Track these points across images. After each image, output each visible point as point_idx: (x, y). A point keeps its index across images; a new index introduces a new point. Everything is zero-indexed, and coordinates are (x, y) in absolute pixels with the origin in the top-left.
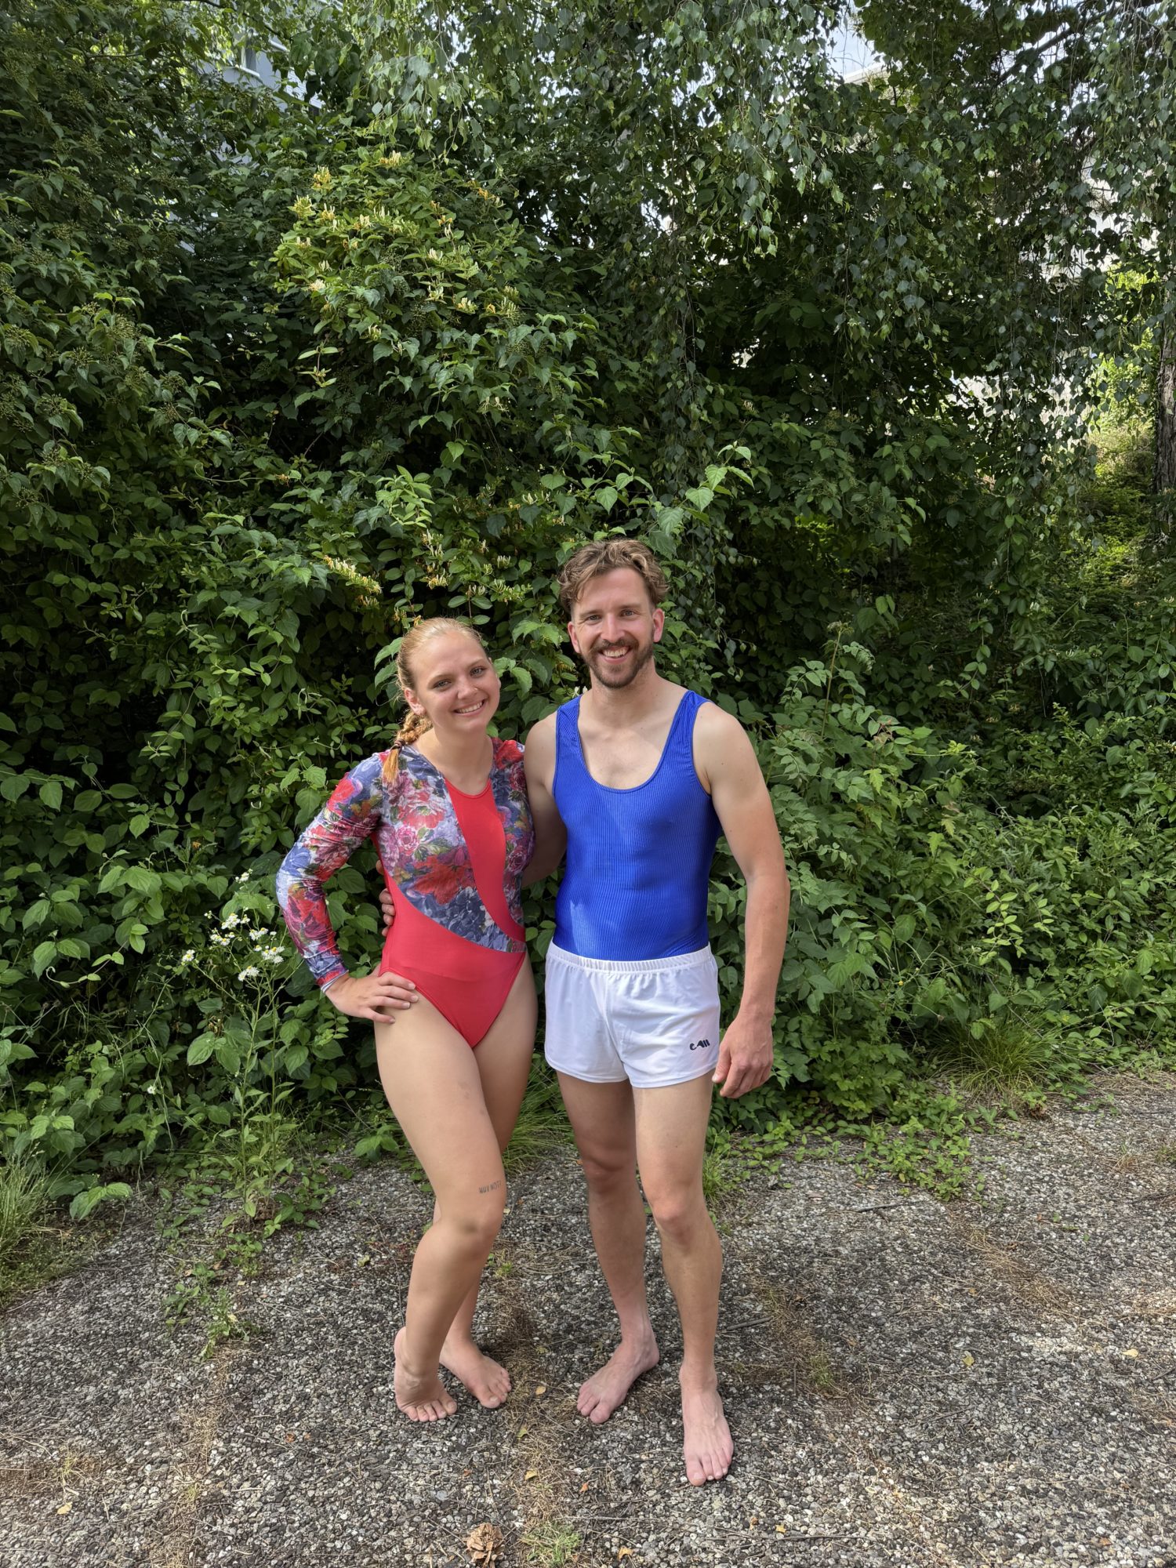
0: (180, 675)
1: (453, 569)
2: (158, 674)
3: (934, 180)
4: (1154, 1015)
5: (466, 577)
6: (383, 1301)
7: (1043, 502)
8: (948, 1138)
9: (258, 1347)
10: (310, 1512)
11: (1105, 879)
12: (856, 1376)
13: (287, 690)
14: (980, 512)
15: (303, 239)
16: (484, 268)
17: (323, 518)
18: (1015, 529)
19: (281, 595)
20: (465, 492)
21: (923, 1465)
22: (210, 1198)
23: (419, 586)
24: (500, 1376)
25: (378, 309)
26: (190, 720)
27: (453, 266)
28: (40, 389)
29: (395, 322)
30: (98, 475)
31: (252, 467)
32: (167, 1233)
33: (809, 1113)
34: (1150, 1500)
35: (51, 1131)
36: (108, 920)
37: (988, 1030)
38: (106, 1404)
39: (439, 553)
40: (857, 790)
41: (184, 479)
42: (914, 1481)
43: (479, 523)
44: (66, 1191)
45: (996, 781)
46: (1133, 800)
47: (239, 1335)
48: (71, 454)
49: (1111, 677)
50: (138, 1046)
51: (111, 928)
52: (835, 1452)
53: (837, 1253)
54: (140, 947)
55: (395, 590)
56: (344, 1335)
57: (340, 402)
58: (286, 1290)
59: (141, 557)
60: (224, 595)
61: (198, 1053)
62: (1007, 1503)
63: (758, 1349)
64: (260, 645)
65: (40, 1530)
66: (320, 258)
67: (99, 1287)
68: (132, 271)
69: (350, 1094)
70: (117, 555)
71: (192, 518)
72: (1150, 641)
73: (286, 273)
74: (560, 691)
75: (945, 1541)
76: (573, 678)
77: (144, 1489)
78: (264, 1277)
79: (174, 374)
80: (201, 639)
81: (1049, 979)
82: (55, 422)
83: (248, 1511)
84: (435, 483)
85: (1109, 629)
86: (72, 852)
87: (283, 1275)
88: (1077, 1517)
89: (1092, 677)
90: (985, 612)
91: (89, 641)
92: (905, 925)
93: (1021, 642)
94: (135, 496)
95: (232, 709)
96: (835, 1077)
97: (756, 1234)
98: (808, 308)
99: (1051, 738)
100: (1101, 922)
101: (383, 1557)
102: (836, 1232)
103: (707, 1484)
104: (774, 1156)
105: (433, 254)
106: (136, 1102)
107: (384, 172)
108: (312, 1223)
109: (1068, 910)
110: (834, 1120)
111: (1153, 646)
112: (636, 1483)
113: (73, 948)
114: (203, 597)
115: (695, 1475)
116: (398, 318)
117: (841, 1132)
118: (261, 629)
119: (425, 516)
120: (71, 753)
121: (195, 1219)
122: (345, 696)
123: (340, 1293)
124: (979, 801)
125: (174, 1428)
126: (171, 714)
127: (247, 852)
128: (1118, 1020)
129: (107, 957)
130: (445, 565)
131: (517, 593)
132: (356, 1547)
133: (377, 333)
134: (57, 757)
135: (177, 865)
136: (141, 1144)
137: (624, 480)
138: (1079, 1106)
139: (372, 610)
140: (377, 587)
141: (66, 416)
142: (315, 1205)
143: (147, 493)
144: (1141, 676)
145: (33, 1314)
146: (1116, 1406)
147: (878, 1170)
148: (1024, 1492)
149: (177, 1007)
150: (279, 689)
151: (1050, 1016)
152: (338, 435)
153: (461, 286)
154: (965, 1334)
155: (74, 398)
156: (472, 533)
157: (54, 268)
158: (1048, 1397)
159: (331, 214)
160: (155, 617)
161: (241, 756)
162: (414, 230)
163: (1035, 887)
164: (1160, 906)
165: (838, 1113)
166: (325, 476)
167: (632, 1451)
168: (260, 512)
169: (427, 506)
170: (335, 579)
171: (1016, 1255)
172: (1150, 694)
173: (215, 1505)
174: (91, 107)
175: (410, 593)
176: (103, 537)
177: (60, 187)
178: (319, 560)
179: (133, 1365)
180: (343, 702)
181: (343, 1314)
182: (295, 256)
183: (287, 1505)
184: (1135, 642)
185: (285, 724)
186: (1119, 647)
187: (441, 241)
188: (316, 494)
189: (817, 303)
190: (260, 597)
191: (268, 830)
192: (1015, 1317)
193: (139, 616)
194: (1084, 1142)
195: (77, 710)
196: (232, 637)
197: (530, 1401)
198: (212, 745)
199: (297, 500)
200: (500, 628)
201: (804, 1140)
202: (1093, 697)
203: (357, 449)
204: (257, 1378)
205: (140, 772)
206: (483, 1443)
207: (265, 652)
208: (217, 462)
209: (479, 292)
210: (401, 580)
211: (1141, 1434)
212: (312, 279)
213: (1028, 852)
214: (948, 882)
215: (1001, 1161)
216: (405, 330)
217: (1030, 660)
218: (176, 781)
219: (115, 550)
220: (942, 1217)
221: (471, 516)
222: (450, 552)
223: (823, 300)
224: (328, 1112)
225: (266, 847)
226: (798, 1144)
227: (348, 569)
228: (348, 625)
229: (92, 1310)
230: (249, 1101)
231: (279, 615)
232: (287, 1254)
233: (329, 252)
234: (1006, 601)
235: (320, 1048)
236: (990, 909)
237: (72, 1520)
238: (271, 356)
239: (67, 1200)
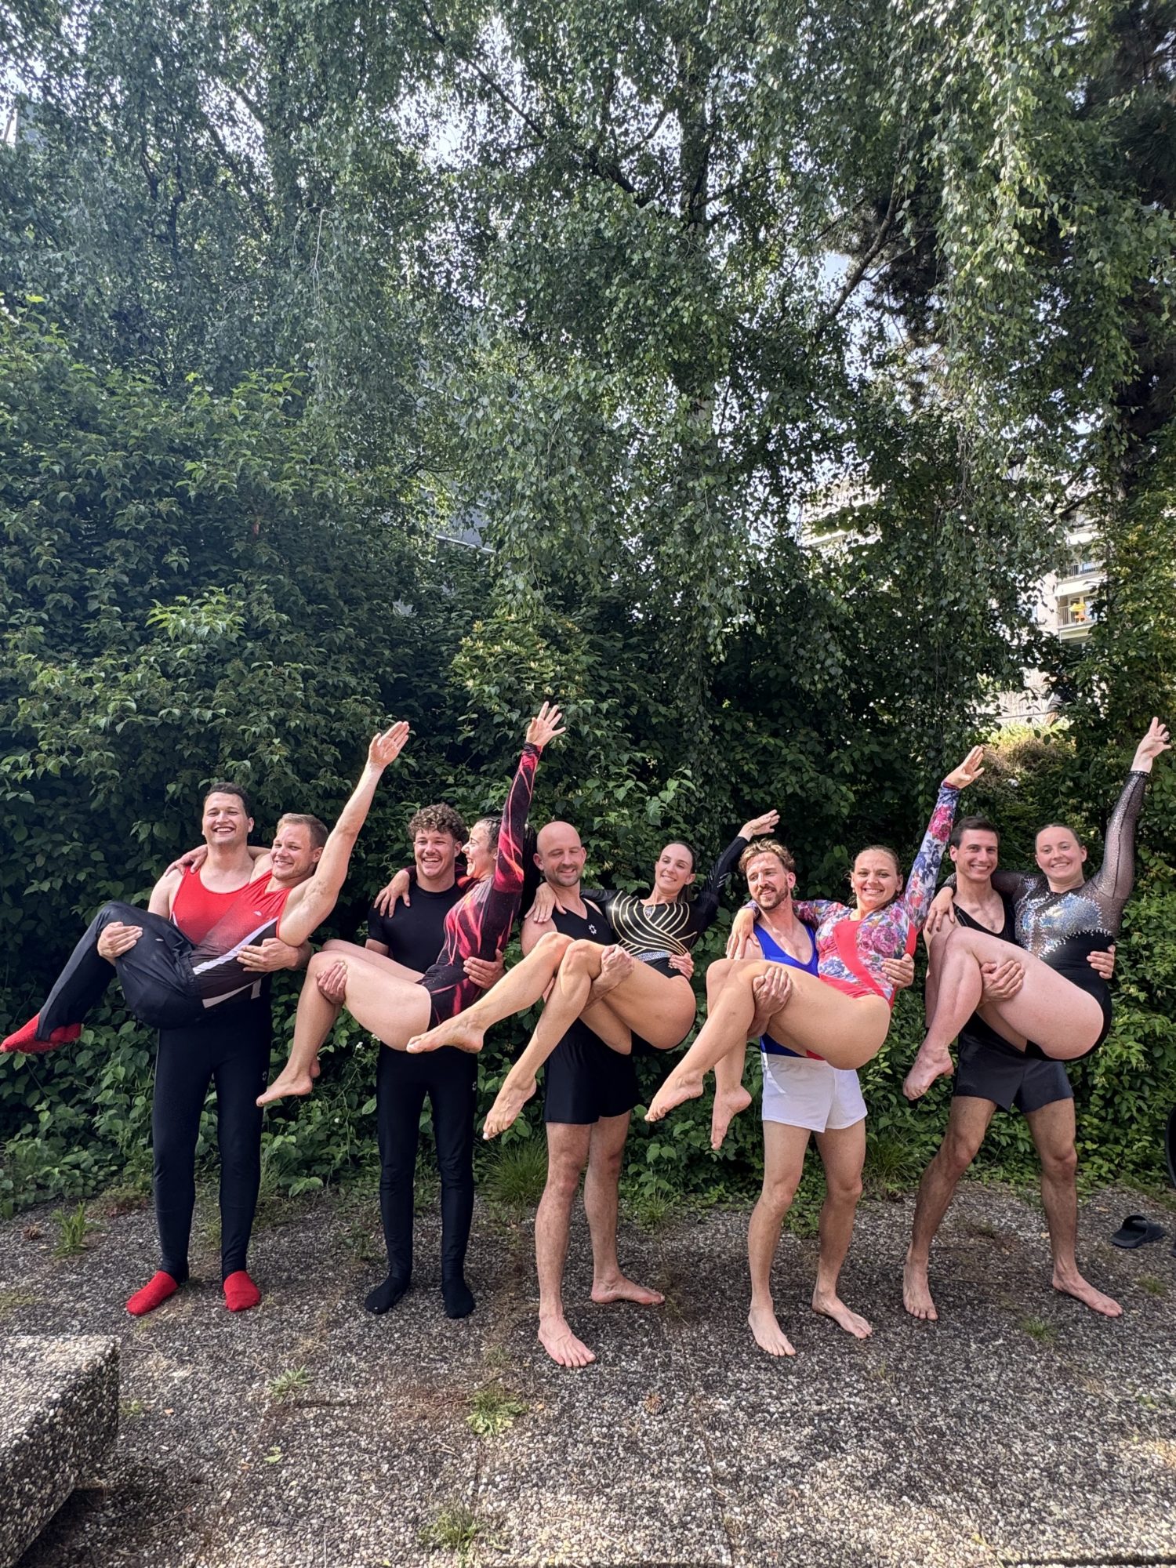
4: (999, 1142)
15: (465, 658)
25: (499, 696)
28: (323, 741)
32: (340, 1210)
44: (289, 1181)
50: (341, 1106)
52: (664, 1341)
53: (719, 1257)
54: (344, 1043)
66: (473, 667)
67: (298, 1232)
81: (931, 1112)
97: (675, 1244)
105: (532, 664)
116: (509, 700)
133: (497, 709)
136: (332, 1162)
151: (925, 1136)
153: (547, 680)
159: (481, 645)
162: (524, 651)
182: (461, 666)
187: (537, 657)
203: (489, 764)
208: (418, 768)
212: (467, 679)
229: (293, 1241)
233: (479, 663)
239: (287, 1187)
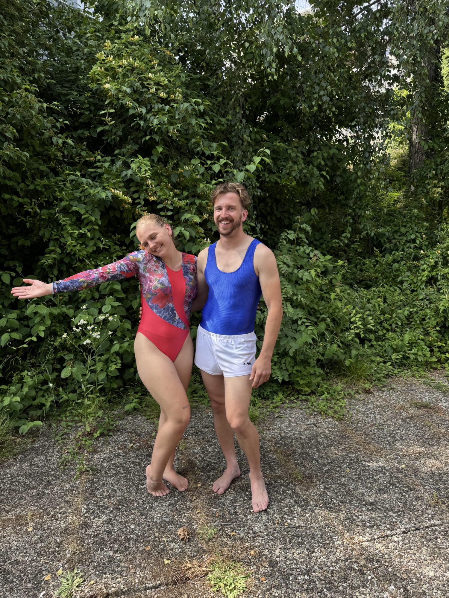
0: (54, 233)
1: (159, 194)
2: (45, 233)
3: (333, 54)
4: (409, 358)
5: (164, 197)
6: (139, 459)
7: (371, 174)
8: (338, 400)
9: (95, 475)
10: (120, 526)
11: (392, 310)
12: (310, 477)
13: (95, 239)
14: (348, 178)
15: (101, 68)
16: (169, 81)
17: (109, 174)
18: (361, 184)
19: (93, 202)
20: (163, 165)
21: (334, 503)
22: (71, 426)
23: (146, 201)
24: (184, 481)
25: (130, 95)
26: (59, 250)
27: (158, 80)
29: (137, 101)
30: (24, 155)
31: (80, 155)
32: (56, 439)
33: (289, 393)
34: (410, 511)
35: (11, 403)
36: (28, 326)
37: (351, 363)
38: (41, 496)
39: (153, 188)
40: (306, 277)
41: (54, 159)
42: (331, 508)
43: (168, 177)
44: (17, 424)
45: (353, 277)
46: (402, 282)
47: (88, 471)
48: (14, 147)
49: (395, 238)
50: (41, 373)
51: (29, 329)
52: (304, 500)
53: (301, 438)
54: (42, 335)
55: (137, 201)
56: (126, 470)
57: (114, 131)
58: (103, 456)
59: (39, 188)
60: (72, 203)
61: (65, 374)
62: (363, 514)
63: (275, 470)
64: (85, 222)
65: (22, 537)
66: (107, 75)
67: (33, 457)
68: (34, 78)
69: (122, 389)
70: (29, 188)
71: (57, 174)
72: (408, 225)
73: (93, 80)
74: (199, 240)
75: (343, 526)
76: (203, 235)
77: (58, 522)
78: (94, 452)
79: (50, 118)
80: (64, 220)
81: (372, 346)
82: (8, 135)
83: (98, 527)
84: (152, 161)
85: (394, 221)
86: (13, 301)
87: (101, 451)
88: (386, 517)
89: (388, 238)
90: (350, 215)
91: (18, 221)
92: (322, 326)
93: (363, 226)
94: (36, 165)
95: (75, 246)
96: (298, 379)
97: (272, 432)
98: (287, 100)
99: (373, 261)
100: (391, 325)
101: (148, 539)
102: (300, 431)
103: (260, 512)
104: (277, 407)
105: (150, 75)
106: (40, 393)
107: (131, 44)
108: (111, 434)
109: (379, 321)
110: (298, 395)
111: (409, 227)
112: (235, 513)
113: (16, 336)
114: (63, 204)
115: (256, 509)
116: (138, 99)
117: (300, 399)
118: (87, 215)
119: (149, 174)
120: (11, 264)
121: (66, 434)
122: (117, 242)
123: (123, 456)
124: (347, 284)
125: (67, 502)
126: (51, 248)
127: (80, 301)
128: (397, 359)
129: (30, 338)
130: (155, 192)
131: (182, 203)
132: (138, 536)
133: (130, 104)
134: (5, 265)
135: (54, 305)
136: (44, 408)
137: (222, 161)
138: (383, 389)
139: (128, 209)
140: (130, 200)
141: (12, 133)
142: (111, 428)
143: (40, 164)
144: (405, 238)
145: (9, 467)
146: (398, 483)
147: (314, 411)
148: (368, 510)
149: (55, 359)
150: (92, 239)
151: (373, 358)
152: (113, 143)
153: (161, 88)
154: (346, 462)
155: (14, 126)
156: (165, 180)
157: (6, 76)
158: (375, 481)
159: (111, 59)
160: (44, 211)
161: (78, 264)
162: (143, 66)
163: (367, 313)
164: (411, 320)
165: (299, 392)
166: (109, 159)
167: (233, 503)
168: (83, 172)
169: (149, 170)
170: (115, 197)
171: (363, 437)
172: (408, 245)
173: (86, 525)
174: (17, 14)
175: (143, 203)
176: (23, 181)
177: (7, 45)
178: (108, 190)
179: (49, 483)
180: (116, 244)
181: (125, 463)
182: (98, 74)
183: (112, 524)
184: (403, 226)
185: (94, 252)
186: (397, 228)
187: (153, 70)
188: (107, 165)
189: (290, 98)
190: (85, 204)
191: (89, 292)
192: (363, 457)
193: (38, 211)
194: (385, 400)
195: (13, 247)
196: (74, 219)
197: (196, 488)
198: (67, 260)
199: (97, 167)
200: (176, 217)
201: (287, 401)
202: (388, 246)
203: (121, 149)
204: (96, 485)
205: (38, 271)
206: (180, 502)
207: (87, 225)
208: (66, 153)
209: (168, 90)
210: (139, 198)
211: (407, 491)
212: (105, 83)
213: (365, 300)
214: (337, 311)
215: (357, 407)
216: (141, 103)
217: (366, 232)
218: (52, 274)
219: (28, 186)
220: (337, 426)
221: (165, 174)
222: (157, 187)
223: (292, 97)
224: (114, 396)
225: (88, 298)
226: (285, 403)
227: (119, 193)
228: (118, 215)
229: (31, 465)
230: (88, 389)
231: (93, 211)
232: (102, 444)
233: (111, 73)
234: (357, 210)
235: (111, 372)
236: (352, 320)
237: (33, 533)
238: (87, 113)
239: (18, 428)
